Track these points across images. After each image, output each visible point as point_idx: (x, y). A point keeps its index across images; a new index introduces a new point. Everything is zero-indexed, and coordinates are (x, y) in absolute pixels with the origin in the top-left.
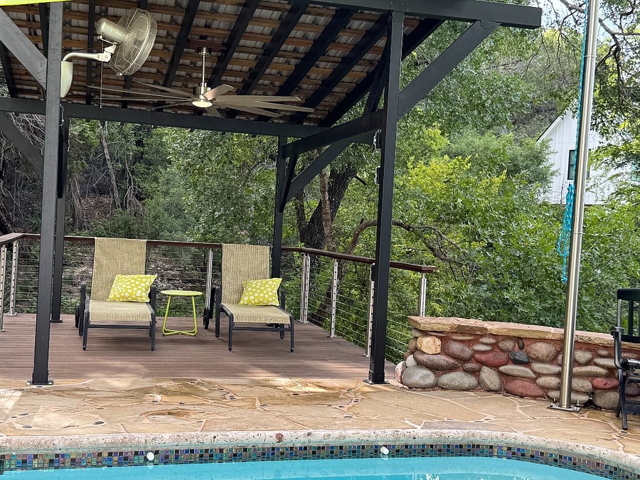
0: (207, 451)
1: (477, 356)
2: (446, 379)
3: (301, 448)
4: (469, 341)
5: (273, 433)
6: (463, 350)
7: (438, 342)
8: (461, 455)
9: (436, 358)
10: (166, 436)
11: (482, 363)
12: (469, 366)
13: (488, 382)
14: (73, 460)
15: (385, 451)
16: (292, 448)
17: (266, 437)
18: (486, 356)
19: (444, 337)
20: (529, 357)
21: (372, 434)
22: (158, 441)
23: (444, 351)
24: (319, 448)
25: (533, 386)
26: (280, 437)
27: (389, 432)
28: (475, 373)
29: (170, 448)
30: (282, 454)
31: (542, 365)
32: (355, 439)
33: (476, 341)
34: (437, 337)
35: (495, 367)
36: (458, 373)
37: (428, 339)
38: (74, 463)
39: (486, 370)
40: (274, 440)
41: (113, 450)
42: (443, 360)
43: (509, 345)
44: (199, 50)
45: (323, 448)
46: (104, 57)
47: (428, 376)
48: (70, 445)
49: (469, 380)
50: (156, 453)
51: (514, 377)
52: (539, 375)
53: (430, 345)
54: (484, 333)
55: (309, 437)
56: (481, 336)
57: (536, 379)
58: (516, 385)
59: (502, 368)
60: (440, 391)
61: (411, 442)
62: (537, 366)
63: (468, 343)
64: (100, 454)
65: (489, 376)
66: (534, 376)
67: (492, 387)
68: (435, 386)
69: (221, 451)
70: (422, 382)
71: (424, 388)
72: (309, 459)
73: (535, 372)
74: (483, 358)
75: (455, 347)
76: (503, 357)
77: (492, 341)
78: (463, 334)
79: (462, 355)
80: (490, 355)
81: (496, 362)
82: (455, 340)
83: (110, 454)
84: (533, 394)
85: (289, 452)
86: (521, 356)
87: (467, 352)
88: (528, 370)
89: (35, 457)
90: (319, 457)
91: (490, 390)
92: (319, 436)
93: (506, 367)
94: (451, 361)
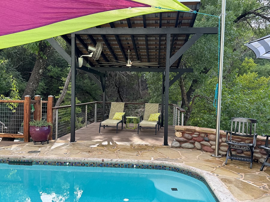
0: (83, 163)
1: (194, 138)
2: (183, 145)
3: (110, 164)
4: (191, 133)
5: (101, 159)
6: (188, 136)
7: (181, 134)
8: (160, 169)
9: (180, 138)
10: (72, 159)
11: (196, 141)
12: (191, 141)
13: (197, 147)
14: (49, 163)
15: (135, 166)
16: (107, 164)
17: (100, 160)
18: (196, 138)
19: (183, 132)
20: (209, 139)
21: (131, 161)
22: (69, 160)
23: (183, 136)
24: (115, 164)
25: (210, 148)
26: (103, 161)
27: (136, 161)
28: (193, 143)
29: (73, 162)
30: (105, 165)
31: (212, 142)
32: (125, 162)
33: (193, 133)
34: (181, 132)
35: (199, 142)
36: (187, 143)
37: (178, 132)
38: (49, 164)
39: (196, 143)
40: (101, 161)
41: (58, 161)
42: (182, 139)
43: (203, 135)
44: (128, 50)
45: (117, 164)
46: (90, 56)
47: (177, 144)
48: (47, 159)
49: (191, 146)
50: (70, 163)
51: (205, 145)
52: (212, 145)
53: (178, 134)
54: (195, 131)
55: (112, 161)
56: (195, 132)
57: (211, 146)
58: (205, 148)
59: (201, 142)
60: (182, 149)
61: (143, 164)
62: (211, 142)
63: (191, 134)
64: (55, 162)
65: (197, 145)
66: (210, 145)
67: (198, 148)
68: (180, 147)
69: (87, 163)
70: (175, 146)
71: (176, 147)
72: (113, 167)
73: (211, 144)
74: (195, 139)
75: (186, 135)
76: (202, 139)
77: (198, 134)
78: (189, 131)
79: (188, 138)
80: (198, 138)
81: (199, 140)
82: (187, 133)
83: (58, 162)
84: (210, 151)
85: (101, 165)
86: (206, 139)
87: (190, 137)
88: (209, 143)
89: (40, 162)
90: (115, 167)
91: (198, 149)
92: (115, 161)
93: (202, 142)
94: (185, 139)
